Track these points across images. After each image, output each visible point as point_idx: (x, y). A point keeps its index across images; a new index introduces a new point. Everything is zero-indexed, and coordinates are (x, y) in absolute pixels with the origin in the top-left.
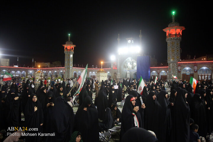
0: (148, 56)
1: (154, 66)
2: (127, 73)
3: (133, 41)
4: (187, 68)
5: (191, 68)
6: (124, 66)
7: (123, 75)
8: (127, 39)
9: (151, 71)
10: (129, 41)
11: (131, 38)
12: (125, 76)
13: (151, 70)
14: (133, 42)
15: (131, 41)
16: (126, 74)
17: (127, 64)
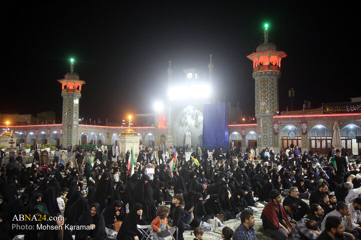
0: (224, 103)
1: (235, 123)
2: (185, 136)
3: (196, 75)
4: (290, 127)
5: (296, 126)
6: (180, 122)
7: (177, 139)
8: (185, 71)
9: (230, 133)
10: (190, 75)
11: (194, 70)
12: (183, 140)
13: (231, 130)
14: (196, 78)
15: (194, 76)
16: (183, 137)
17: (186, 118)
